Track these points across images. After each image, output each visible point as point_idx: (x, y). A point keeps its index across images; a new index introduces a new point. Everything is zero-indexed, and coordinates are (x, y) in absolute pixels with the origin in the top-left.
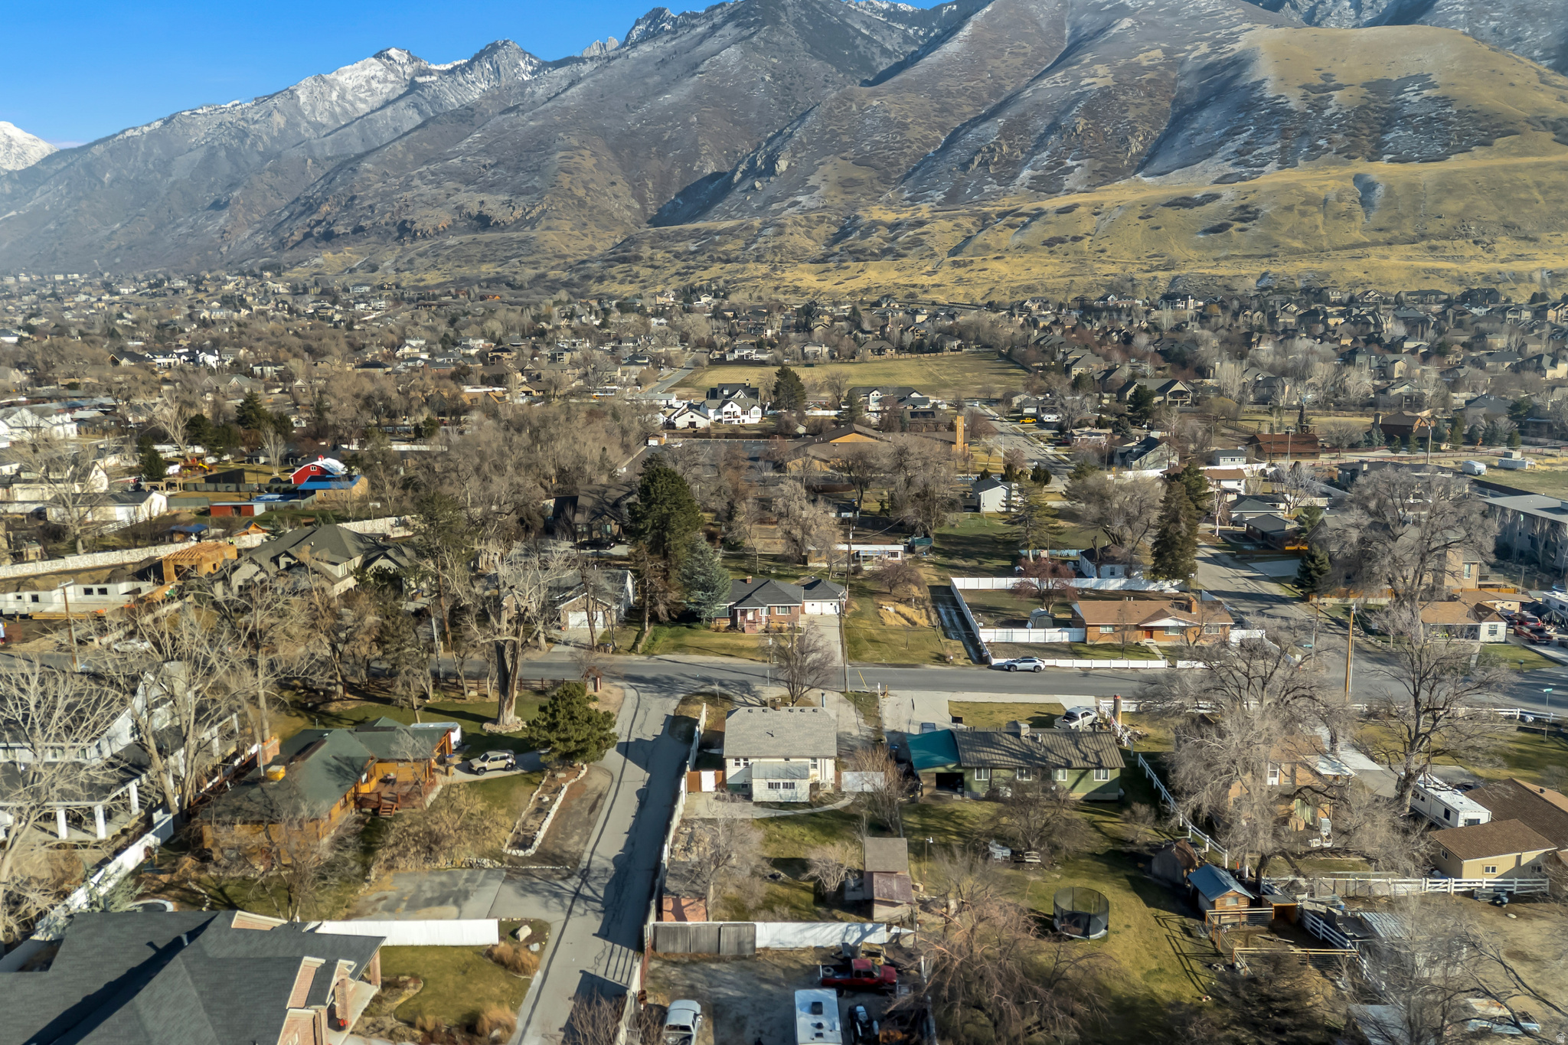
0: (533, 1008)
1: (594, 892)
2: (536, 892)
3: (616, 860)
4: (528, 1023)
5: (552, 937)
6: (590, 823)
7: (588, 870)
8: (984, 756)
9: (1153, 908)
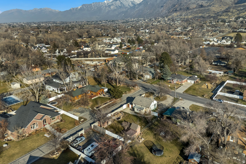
0: (71, 130)
2: (91, 115)
4: (68, 132)
5: (85, 122)
6: (110, 107)
8: (176, 115)
9: (180, 156)
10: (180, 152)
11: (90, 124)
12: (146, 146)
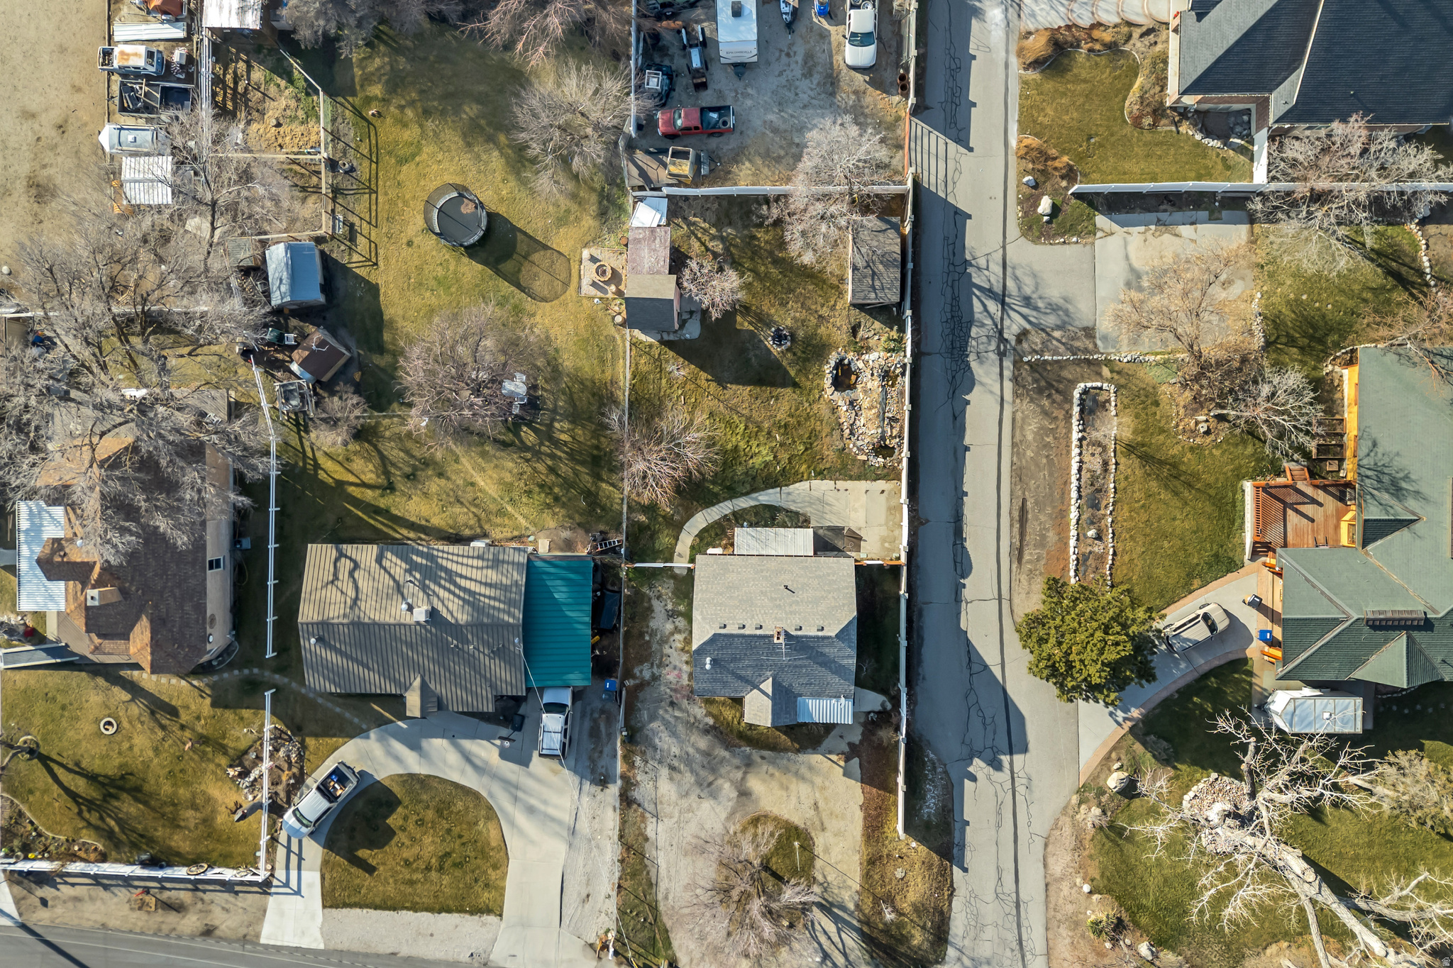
0: (1007, 89)
1: (984, 306)
2: (1054, 308)
3: (971, 383)
4: (1007, 66)
5: (1015, 212)
6: (1019, 475)
7: (1001, 355)
8: (492, 575)
9: (372, 279)
10: (380, 314)
11: (969, 217)
12: (546, 247)
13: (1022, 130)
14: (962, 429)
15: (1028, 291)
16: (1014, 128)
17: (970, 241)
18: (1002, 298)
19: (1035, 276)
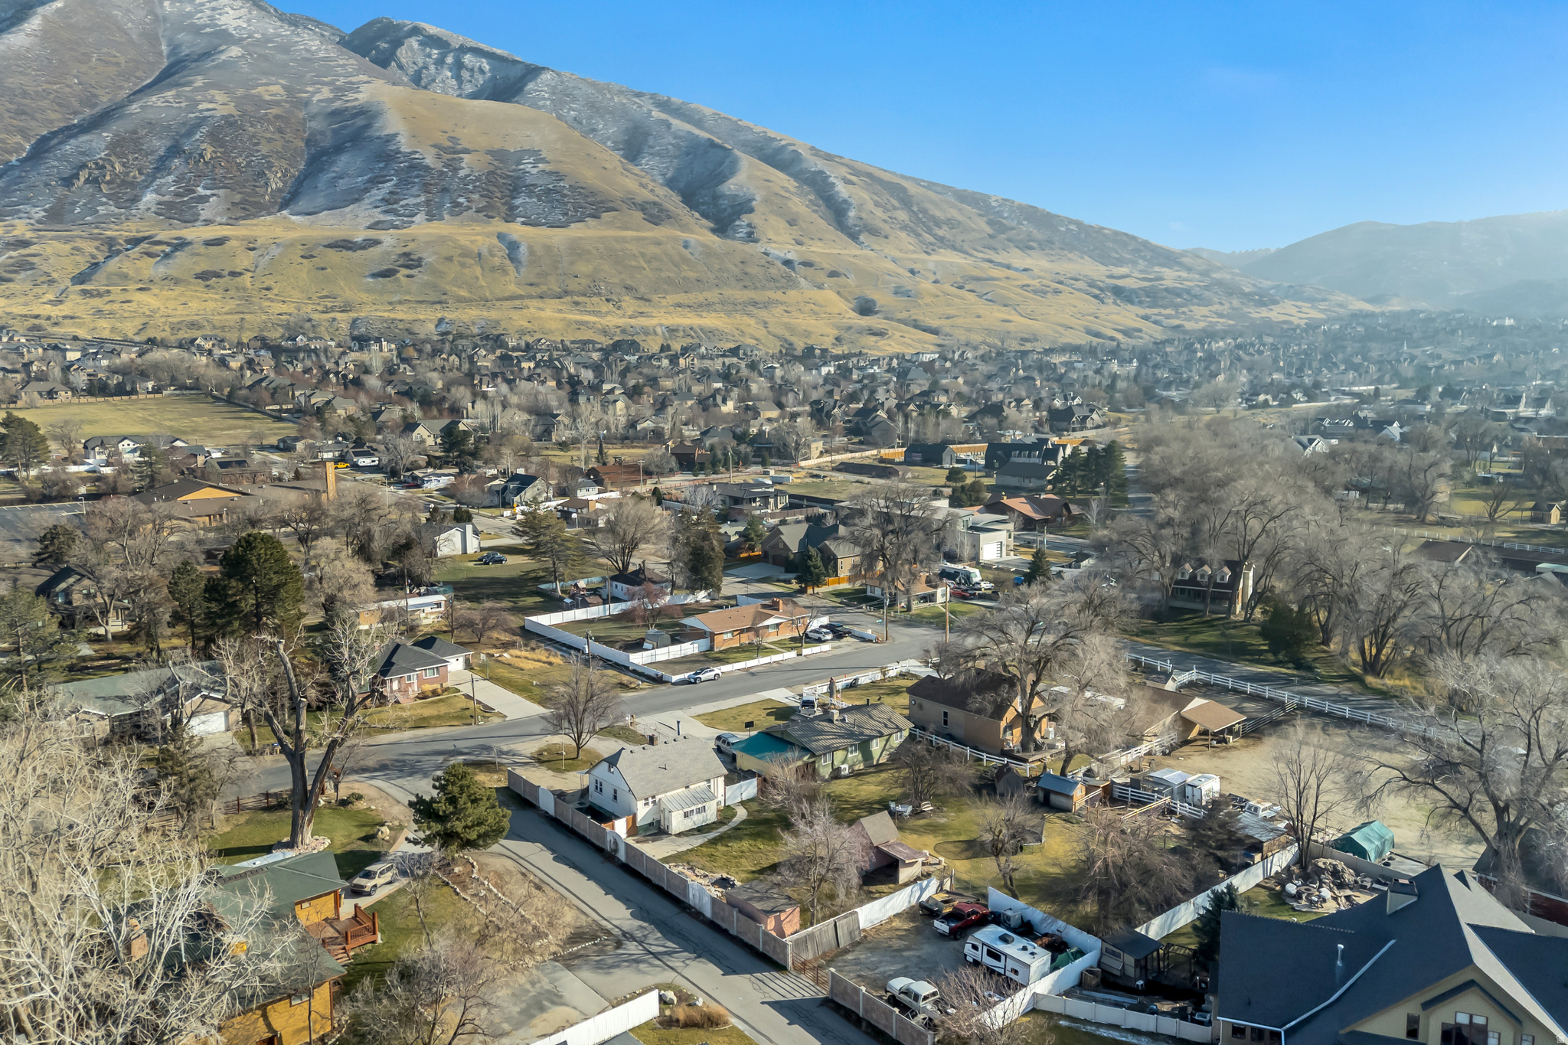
1: (664, 946)
2: (613, 966)
3: (637, 917)
5: (693, 991)
7: (624, 934)
8: (824, 743)
13: (734, 1028)
14: (617, 897)
15: (642, 966)
16: (741, 1026)
17: (712, 967)
18: (655, 955)
19: (645, 973)
